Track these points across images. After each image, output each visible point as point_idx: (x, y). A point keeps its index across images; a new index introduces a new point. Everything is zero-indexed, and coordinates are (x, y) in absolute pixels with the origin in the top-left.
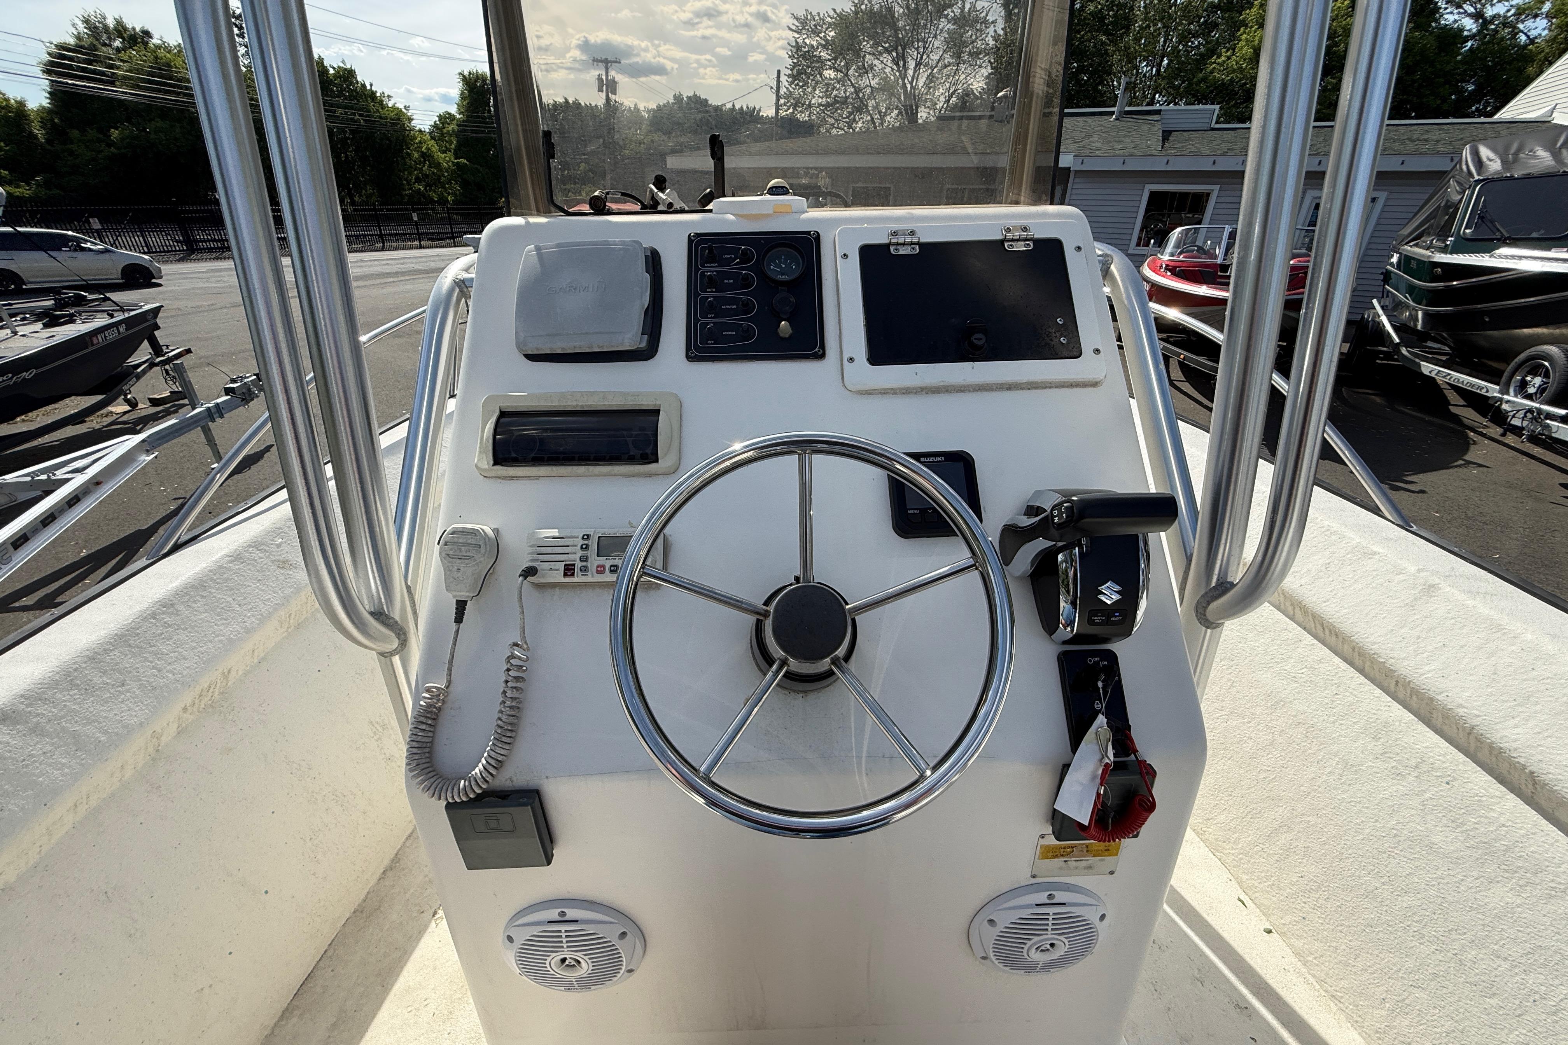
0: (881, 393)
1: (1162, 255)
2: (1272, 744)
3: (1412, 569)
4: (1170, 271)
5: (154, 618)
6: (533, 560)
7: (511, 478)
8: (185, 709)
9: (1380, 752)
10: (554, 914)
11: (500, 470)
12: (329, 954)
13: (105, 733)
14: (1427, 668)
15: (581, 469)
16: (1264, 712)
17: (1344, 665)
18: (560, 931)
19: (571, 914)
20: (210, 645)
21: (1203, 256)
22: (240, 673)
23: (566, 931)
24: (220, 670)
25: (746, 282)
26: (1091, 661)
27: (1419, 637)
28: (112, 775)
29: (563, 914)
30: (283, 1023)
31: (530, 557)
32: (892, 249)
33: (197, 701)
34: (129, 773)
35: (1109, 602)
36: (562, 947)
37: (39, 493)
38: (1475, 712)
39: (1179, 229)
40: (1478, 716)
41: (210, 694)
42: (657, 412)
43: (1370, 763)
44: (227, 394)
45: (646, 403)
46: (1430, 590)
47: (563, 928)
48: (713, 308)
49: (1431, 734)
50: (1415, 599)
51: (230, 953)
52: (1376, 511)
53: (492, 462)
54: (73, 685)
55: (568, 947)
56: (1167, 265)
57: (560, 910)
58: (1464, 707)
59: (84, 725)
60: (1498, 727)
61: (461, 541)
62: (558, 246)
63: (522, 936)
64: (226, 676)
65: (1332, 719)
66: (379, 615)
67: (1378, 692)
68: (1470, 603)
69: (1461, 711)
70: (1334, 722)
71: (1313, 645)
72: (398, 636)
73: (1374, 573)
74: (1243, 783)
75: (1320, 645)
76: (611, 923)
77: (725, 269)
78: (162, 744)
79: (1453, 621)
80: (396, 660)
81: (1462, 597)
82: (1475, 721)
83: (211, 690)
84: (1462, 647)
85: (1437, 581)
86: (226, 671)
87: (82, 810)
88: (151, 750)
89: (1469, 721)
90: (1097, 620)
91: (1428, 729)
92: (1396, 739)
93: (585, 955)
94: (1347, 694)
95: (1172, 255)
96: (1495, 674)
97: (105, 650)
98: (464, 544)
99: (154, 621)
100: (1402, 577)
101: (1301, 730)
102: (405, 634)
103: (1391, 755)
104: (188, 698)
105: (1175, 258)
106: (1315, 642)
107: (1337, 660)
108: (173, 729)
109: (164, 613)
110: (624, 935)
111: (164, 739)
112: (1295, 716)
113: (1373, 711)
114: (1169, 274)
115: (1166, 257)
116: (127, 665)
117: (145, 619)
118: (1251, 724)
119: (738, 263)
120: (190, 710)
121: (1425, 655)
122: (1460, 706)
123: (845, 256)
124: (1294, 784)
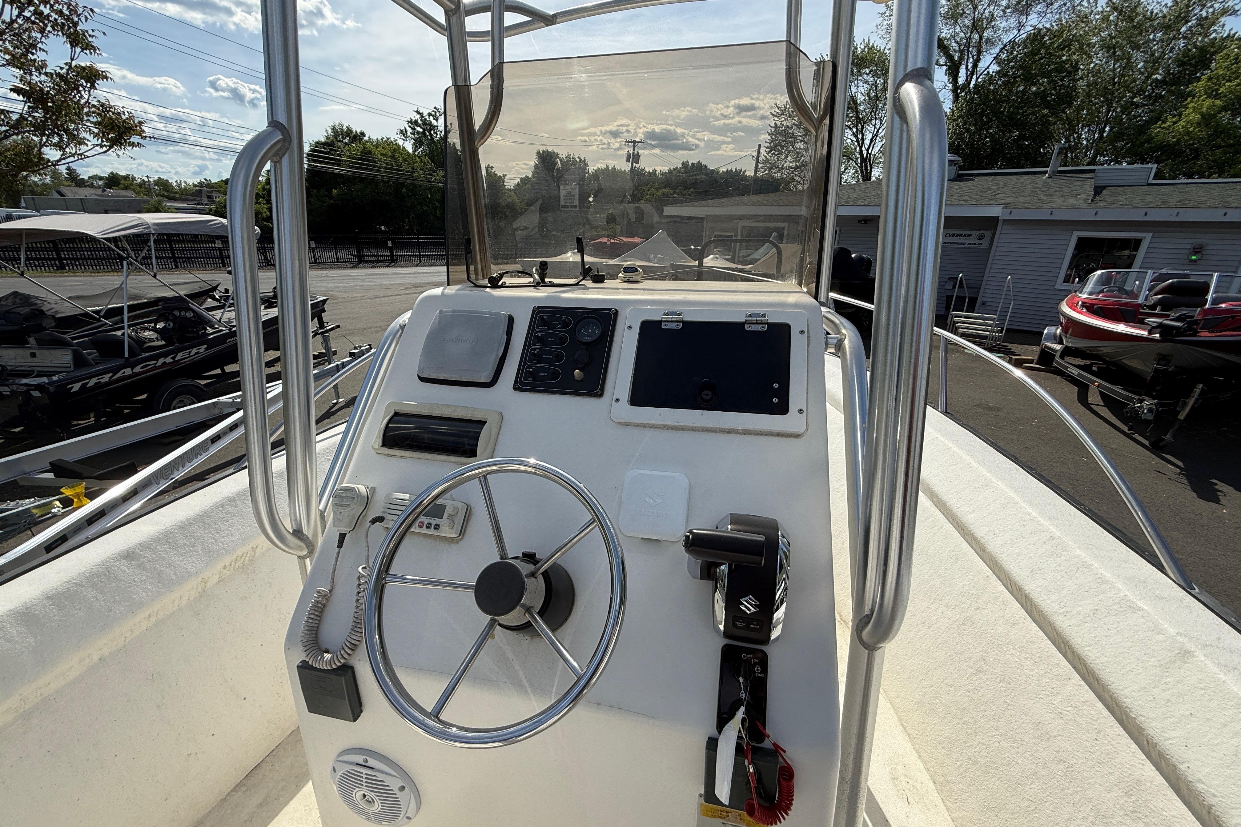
0: (635, 426)
1: (1081, 293)
2: (1035, 774)
3: (1172, 631)
4: (1087, 308)
5: (222, 507)
6: (383, 512)
7: (391, 456)
8: (225, 567)
9: (1131, 809)
10: (360, 759)
11: (385, 450)
12: (274, 753)
13: (176, 574)
14: (1173, 734)
15: (429, 456)
16: (1032, 741)
17: (1106, 712)
18: (362, 773)
19: (372, 762)
20: (249, 529)
21: (1124, 296)
22: (265, 549)
23: (366, 774)
24: (251, 546)
25: (562, 341)
26: (745, 656)
27: (1168, 701)
28: (173, 602)
29: (366, 761)
30: (234, 793)
31: (383, 510)
32: (663, 324)
33: (233, 563)
34: (184, 602)
35: (748, 612)
36: (362, 785)
37: (235, 410)
38: (1213, 791)
39: (1099, 272)
40: (1215, 796)
41: (242, 560)
42: (484, 423)
43: (1120, 819)
44: (350, 356)
45: (479, 416)
46: (1185, 655)
47: (365, 771)
48: (538, 357)
49: (1179, 803)
50: (1170, 662)
51: (213, 735)
52: (1161, 568)
53: (381, 444)
54: (168, 542)
55: (366, 786)
56: (1083, 303)
57: (364, 757)
58: (1203, 783)
59: (166, 567)
60: (1234, 812)
61: (344, 495)
62: (453, 311)
63: (342, 769)
64: (254, 549)
65: (1090, 764)
66: (298, 533)
67: (1134, 746)
68: (1222, 676)
69: (1200, 787)
70: (1091, 768)
71: (1080, 685)
72: (308, 547)
73: (1136, 628)
74: (1008, 807)
75: (1087, 687)
76: (395, 776)
77: (550, 331)
78: (208, 587)
79: (1203, 692)
80: (308, 561)
81: (1215, 669)
82: (1212, 801)
83: (243, 557)
84: (1208, 720)
85: (1193, 649)
86: (255, 547)
87: (153, 620)
88: (200, 589)
89: (1207, 799)
90: (739, 624)
91: (1177, 798)
92: (1146, 800)
93: (377, 796)
94: (1106, 742)
95: (1091, 294)
96: (1236, 756)
97: (190, 523)
98: (345, 497)
99: (221, 509)
100: (1161, 637)
101: (1061, 767)
102: (313, 546)
103: (1140, 815)
104: (227, 560)
105: (1093, 297)
106: (1083, 683)
107: (1100, 705)
108: (216, 579)
109: (228, 505)
110: (402, 788)
111: (209, 584)
112: (1057, 752)
113: (1128, 766)
114: (1085, 310)
115: (1084, 296)
116: (199, 534)
117: (217, 507)
118: (1019, 750)
119: (560, 328)
120: (228, 568)
121: (1171, 720)
122: (1200, 781)
123: (630, 327)
124: (1051, 821)
